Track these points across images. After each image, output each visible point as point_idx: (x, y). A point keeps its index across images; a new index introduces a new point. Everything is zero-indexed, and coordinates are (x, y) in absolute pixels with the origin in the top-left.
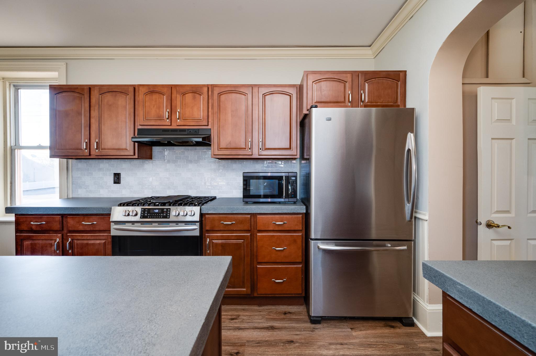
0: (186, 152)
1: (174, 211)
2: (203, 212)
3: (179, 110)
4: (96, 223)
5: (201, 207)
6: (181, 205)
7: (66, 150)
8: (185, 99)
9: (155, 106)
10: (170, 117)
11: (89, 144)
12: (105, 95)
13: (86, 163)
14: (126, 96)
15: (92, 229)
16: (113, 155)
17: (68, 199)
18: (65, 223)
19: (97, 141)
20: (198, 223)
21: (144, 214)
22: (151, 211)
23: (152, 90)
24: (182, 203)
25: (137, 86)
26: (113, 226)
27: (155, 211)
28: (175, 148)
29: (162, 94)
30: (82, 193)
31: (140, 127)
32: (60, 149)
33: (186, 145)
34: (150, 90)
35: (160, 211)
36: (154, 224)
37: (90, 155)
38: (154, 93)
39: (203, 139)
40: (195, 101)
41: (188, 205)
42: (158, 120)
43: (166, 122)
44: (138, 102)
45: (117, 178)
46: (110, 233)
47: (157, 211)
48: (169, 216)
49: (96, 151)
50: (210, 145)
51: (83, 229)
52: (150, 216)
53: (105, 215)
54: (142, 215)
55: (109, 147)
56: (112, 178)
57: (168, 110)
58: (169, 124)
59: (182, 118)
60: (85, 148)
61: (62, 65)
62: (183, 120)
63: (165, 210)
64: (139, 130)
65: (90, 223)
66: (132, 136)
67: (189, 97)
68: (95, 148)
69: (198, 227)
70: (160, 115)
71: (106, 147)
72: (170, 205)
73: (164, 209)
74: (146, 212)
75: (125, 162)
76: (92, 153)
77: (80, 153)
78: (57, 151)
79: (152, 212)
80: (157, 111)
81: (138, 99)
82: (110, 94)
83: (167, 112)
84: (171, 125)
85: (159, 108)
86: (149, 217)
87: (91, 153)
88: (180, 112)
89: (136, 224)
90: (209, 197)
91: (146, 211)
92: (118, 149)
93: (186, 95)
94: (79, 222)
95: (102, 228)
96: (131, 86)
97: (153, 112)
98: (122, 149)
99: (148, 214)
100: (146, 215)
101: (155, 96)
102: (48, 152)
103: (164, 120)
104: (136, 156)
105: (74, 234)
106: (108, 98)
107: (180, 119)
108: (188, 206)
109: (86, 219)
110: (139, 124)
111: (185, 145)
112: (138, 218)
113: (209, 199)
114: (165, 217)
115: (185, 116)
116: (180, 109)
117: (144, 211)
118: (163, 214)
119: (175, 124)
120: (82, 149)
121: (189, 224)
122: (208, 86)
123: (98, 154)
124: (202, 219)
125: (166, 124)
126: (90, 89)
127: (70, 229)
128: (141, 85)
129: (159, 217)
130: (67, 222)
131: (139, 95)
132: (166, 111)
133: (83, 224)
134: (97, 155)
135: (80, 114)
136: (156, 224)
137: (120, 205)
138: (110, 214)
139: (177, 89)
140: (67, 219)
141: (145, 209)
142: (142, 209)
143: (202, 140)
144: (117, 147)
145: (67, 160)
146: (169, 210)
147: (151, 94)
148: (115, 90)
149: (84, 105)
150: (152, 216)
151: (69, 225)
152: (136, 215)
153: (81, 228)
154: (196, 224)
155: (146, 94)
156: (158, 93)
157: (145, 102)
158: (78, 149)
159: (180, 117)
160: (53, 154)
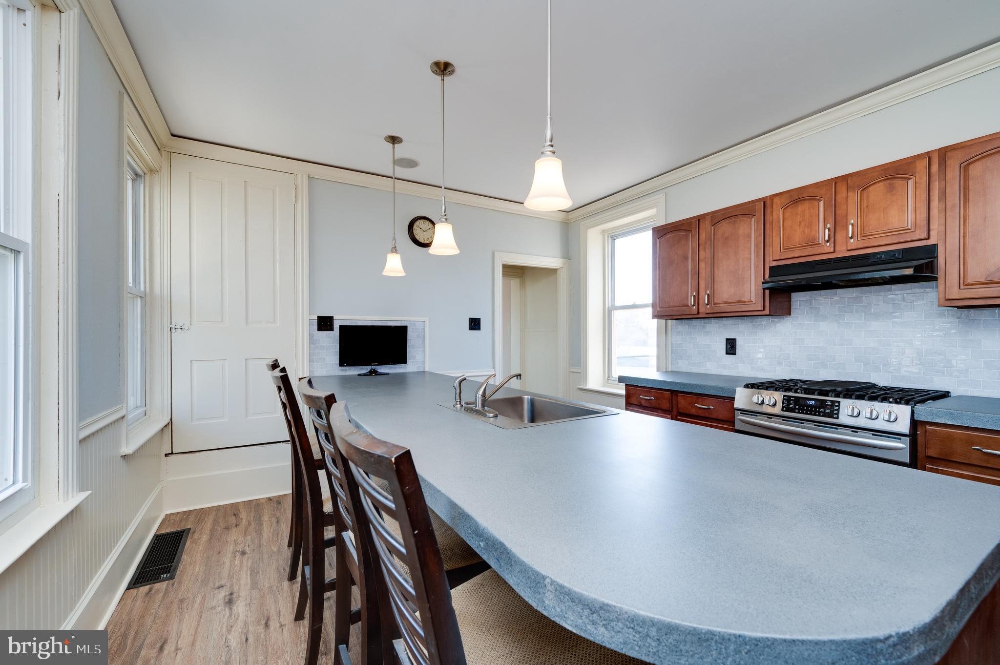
0: (864, 298)
1: (848, 408)
2: (918, 417)
3: (852, 222)
4: (713, 407)
5: (912, 408)
6: (863, 399)
7: (669, 309)
8: (868, 197)
9: (803, 224)
10: (833, 238)
11: (697, 298)
12: (719, 225)
13: (688, 324)
14: (751, 218)
15: (707, 415)
16: (730, 311)
17: (667, 372)
18: (674, 402)
19: (708, 292)
20: (908, 439)
21: (788, 405)
22: (801, 402)
23: (796, 197)
24: (865, 396)
25: (768, 197)
26: (739, 417)
27: (808, 402)
28: (839, 291)
29: (815, 199)
30: (684, 366)
31: (774, 264)
32: (663, 308)
33: (865, 284)
34: (792, 200)
35: (818, 403)
36: (806, 424)
37: (698, 313)
38: (800, 203)
39: (917, 269)
40: (891, 195)
41: (879, 399)
42: (807, 247)
43: (825, 248)
44: (770, 225)
45: (731, 347)
46: (734, 426)
47: (813, 403)
48: (838, 414)
49: (706, 308)
50: (935, 279)
51: (696, 414)
52: (799, 409)
53: (725, 398)
54: (785, 405)
55: (725, 300)
56: (723, 346)
57: (829, 226)
58: (830, 250)
59: (861, 234)
60: (693, 303)
61: (660, 198)
62: (863, 238)
63: (829, 403)
64: (771, 268)
65: (707, 407)
66: (761, 280)
67: (877, 191)
68: (706, 303)
69: (905, 446)
70: (811, 238)
71: (720, 301)
72: (838, 396)
73: (826, 401)
74: (792, 402)
75: (743, 321)
76: (702, 310)
77: (686, 310)
78: (661, 309)
79: (803, 404)
80: (806, 231)
81: (771, 218)
82: (727, 221)
83: (827, 231)
84: (834, 252)
85: (810, 225)
86: (797, 411)
87: (700, 311)
88: (854, 224)
89: (774, 419)
90: (928, 391)
91: (793, 400)
92: (738, 302)
93: (871, 188)
94: (692, 404)
95: (721, 417)
96: (758, 202)
97: (798, 236)
98: (745, 302)
99: (795, 406)
100: (791, 406)
101: (801, 208)
102: (650, 310)
103: (820, 244)
104: (767, 312)
105: (685, 419)
106: (725, 228)
107: (855, 238)
108: (879, 402)
109: (700, 400)
110: (771, 259)
111: (862, 284)
112: (777, 410)
113: (929, 394)
114: (830, 416)
115: (867, 229)
116: (855, 218)
117: (786, 400)
118: (825, 410)
119: (844, 248)
120: (689, 306)
121: (881, 436)
122: (928, 155)
123: (710, 312)
124: (917, 431)
125: (823, 252)
126: (699, 220)
127: (681, 411)
128: (775, 195)
129: (817, 414)
130: (677, 402)
131: (772, 212)
132: (825, 227)
133: (696, 406)
134: (707, 312)
135: (686, 258)
136: (812, 425)
137: (747, 386)
138: (734, 398)
139: (849, 182)
140: (677, 397)
141: (789, 397)
142: (784, 396)
143: (914, 273)
144: (737, 299)
145: (666, 321)
146: (836, 404)
147: (793, 205)
148: (733, 215)
149: (692, 245)
150: (803, 410)
151: (680, 406)
152: (774, 405)
153: (693, 411)
154: (900, 439)
155: (785, 208)
156: (808, 199)
157: (783, 221)
158: (683, 306)
159: (855, 234)
160: (656, 314)
